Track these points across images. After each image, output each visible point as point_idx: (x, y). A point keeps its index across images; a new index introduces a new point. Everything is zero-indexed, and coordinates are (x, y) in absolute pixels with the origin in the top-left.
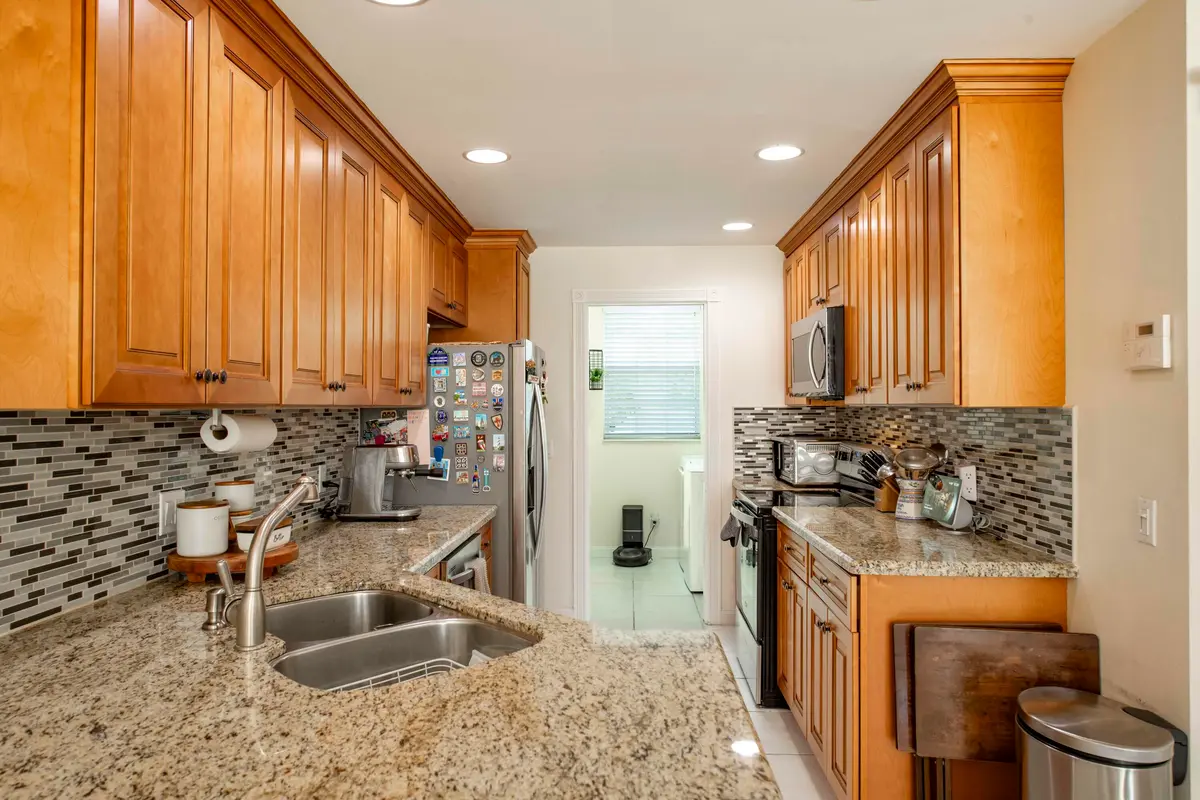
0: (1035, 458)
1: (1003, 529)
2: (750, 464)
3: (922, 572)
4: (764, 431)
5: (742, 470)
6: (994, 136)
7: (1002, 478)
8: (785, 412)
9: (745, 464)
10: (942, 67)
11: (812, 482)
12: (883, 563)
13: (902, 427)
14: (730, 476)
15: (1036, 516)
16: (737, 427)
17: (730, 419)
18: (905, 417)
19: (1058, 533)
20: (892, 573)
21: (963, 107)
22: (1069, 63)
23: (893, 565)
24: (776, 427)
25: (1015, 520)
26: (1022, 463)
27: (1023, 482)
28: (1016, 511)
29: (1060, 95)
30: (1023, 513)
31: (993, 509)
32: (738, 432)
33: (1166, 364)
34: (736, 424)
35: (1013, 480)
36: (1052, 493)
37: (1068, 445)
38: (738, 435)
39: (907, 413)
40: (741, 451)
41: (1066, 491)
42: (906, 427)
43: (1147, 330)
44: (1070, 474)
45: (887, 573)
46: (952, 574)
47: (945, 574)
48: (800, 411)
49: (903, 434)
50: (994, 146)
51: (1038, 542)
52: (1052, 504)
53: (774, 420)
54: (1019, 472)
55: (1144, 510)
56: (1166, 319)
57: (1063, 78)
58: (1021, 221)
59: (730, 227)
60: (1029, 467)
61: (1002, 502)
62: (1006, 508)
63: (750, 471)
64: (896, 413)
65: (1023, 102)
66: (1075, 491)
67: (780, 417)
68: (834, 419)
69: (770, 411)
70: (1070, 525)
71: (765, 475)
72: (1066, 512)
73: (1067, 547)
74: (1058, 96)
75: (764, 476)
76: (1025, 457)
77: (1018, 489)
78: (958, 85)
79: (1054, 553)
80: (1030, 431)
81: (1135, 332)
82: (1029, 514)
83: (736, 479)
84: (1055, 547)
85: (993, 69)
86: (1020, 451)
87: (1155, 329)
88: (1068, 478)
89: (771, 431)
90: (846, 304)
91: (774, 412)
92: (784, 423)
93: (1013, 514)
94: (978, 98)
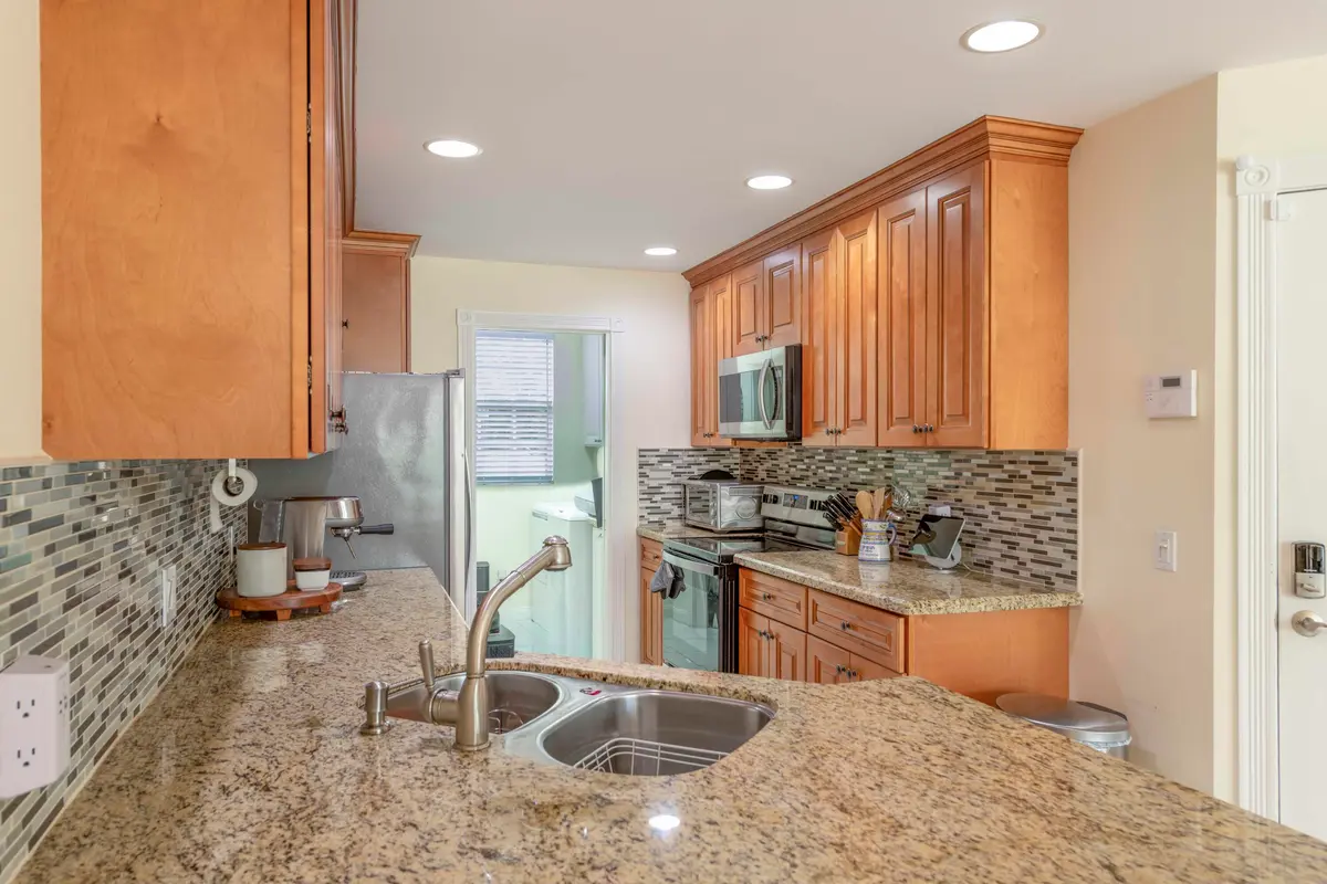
0: (1031, 497)
1: (988, 564)
2: (655, 510)
3: (964, 609)
4: (668, 474)
5: (647, 516)
6: (1017, 194)
7: (986, 517)
8: (691, 453)
9: (649, 511)
10: (983, 121)
11: (733, 528)
12: (933, 603)
13: (813, 467)
14: (636, 523)
15: (1030, 550)
16: (642, 471)
17: (634, 461)
18: (817, 457)
19: (1060, 566)
20: (941, 612)
21: (994, 162)
22: (1079, 133)
23: (942, 604)
24: (681, 470)
25: (1002, 556)
26: (1012, 503)
27: (1014, 520)
28: (1005, 547)
29: (1067, 161)
30: (1014, 549)
31: (974, 546)
32: (642, 475)
33: (1194, 414)
34: (641, 466)
35: (1000, 518)
36: (1052, 529)
37: (1073, 484)
38: (642, 479)
39: (820, 454)
40: (646, 496)
41: (1071, 526)
42: (818, 468)
43: (1172, 383)
44: (1075, 511)
45: (936, 613)
46: (989, 609)
47: (983, 609)
48: (705, 453)
49: (815, 474)
50: (1017, 203)
51: (1032, 575)
52: (1051, 539)
53: (680, 462)
54: (1010, 510)
55: (1165, 541)
56: (1194, 373)
57: (1071, 145)
58: (1037, 275)
59: (652, 252)
60: (1022, 506)
61: (985, 539)
62: (991, 544)
63: (655, 518)
64: (805, 454)
65: (1039, 163)
66: (1080, 527)
67: (686, 459)
68: (738, 461)
69: (675, 453)
70: (1075, 558)
71: (671, 521)
72: (1069, 546)
73: (1072, 577)
74: (1064, 162)
75: (669, 523)
76: (1016, 496)
77: (1008, 526)
78: (992, 141)
79: (1053, 584)
80: (1023, 472)
81: (1158, 383)
82: (1022, 549)
83: (641, 525)
84: (1054, 579)
85: (1023, 130)
86: (1011, 490)
87: (1183, 382)
88: (1073, 515)
89: (677, 474)
90: (806, 343)
91: (680, 453)
92: (689, 466)
93: (1000, 550)
94: (1007, 156)
